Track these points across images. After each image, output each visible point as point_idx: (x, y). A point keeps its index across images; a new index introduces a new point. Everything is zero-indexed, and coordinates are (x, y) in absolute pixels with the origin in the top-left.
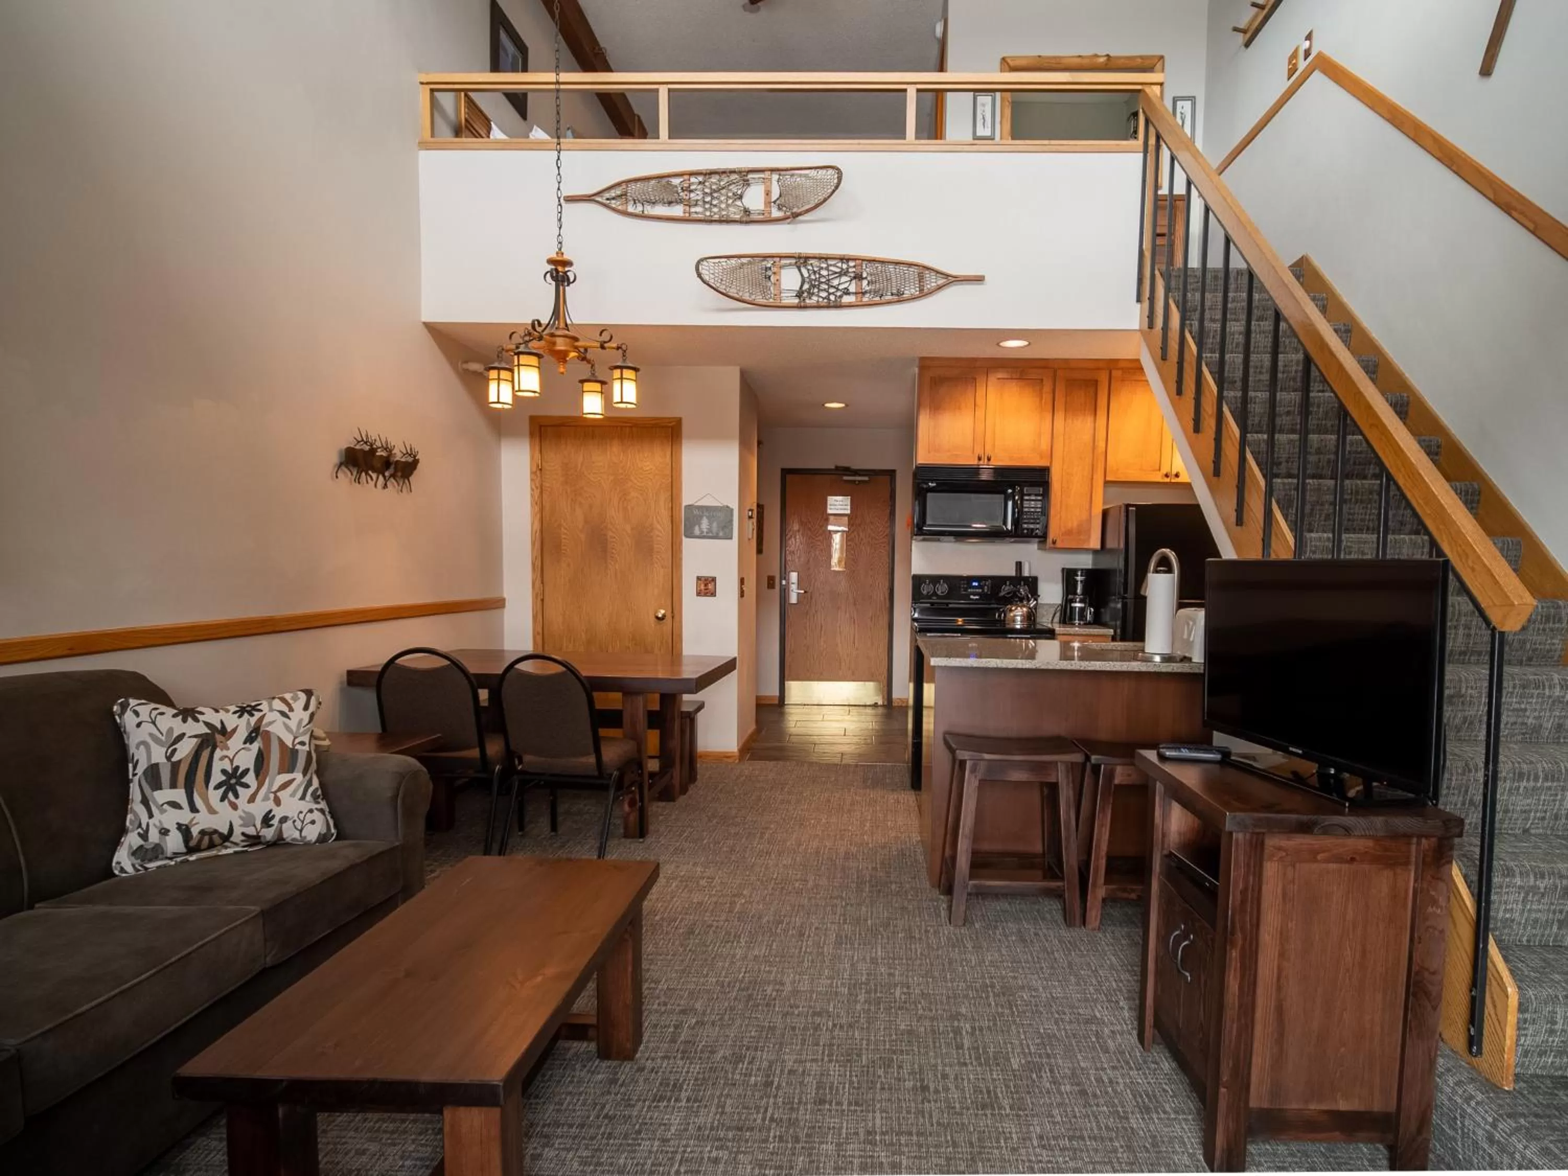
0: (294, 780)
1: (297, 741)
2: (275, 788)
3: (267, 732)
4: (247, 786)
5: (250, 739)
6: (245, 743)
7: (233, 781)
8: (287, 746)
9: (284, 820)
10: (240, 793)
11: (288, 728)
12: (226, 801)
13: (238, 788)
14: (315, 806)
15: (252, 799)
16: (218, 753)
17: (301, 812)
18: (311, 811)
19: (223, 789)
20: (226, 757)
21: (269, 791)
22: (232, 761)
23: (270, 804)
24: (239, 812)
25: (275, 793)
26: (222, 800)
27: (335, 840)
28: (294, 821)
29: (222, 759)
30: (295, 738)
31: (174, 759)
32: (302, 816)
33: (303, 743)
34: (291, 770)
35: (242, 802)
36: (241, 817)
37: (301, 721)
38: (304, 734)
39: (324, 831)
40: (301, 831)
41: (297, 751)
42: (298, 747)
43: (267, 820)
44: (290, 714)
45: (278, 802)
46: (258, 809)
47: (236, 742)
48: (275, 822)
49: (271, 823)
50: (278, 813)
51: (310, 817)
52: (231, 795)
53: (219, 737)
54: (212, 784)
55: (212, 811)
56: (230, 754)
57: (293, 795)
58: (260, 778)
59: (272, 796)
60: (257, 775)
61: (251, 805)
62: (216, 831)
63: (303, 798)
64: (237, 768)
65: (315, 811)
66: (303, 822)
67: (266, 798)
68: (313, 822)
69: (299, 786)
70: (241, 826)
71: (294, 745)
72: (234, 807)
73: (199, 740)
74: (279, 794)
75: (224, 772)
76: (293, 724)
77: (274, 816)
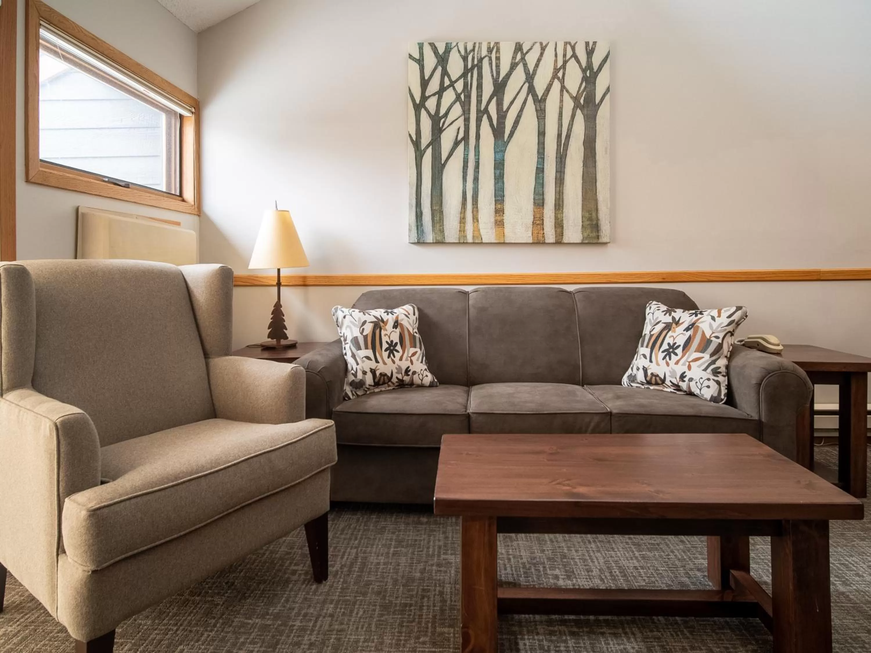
0: (703, 357)
1: (714, 335)
2: (690, 360)
3: (698, 327)
4: (676, 354)
5: (687, 329)
6: (684, 331)
7: (671, 350)
8: (706, 337)
9: (691, 380)
10: (672, 357)
11: (711, 326)
12: (665, 360)
13: (672, 354)
14: (712, 377)
15: (677, 363)
16: (670, 334)
17: (702, 378)
18: (709, 379)
19: (666, 353)
20: (673, 336)
21: (687, 361)
22: (674, 339)
23: (685, 369)
24: (670, 368)
25: (689, 362)
26: (663, 359)
27: (724, 403)
28: (696, 382)
29: (670, 337)
30: (713, 333)
31: (652, 333)
32: (701, 381)
33: (717, 337)
34: (703, 351)
35: (672, 363)
36: (670, 371)
37: (722, 323)
38: (721, 331)
39: (716, 395)
40: (700, 390)
41: (711, 341)
42: (713, 339)
43: (682, 377)
44: (717, 319)
45: (689, 368)
46: (680, 369)
47: (680, 329)
48: (686, 379)
49: (684, 379)
50: (689, 375)
51: (706, 383)
52: (667, 358)
53: (674, 325)
54: (662, 349)
55: (658, 364)
56: (675, 335)
57: (699, 366)
58: (684, 352)
59: (687, 363)
60: (683, 350)
61: (676, 365)
62: (658, 376)
63: (705, 370)
64: (675, 343)
65: (712, 380)
66: (702, 385)
67: (684, 364)
68: (708, 387)
69: (705, 362)
70: (669, 376)
71: (710, 337)
72: (668, 364)
73: (665, 325)
74: (691, 363)
75: (669, 344)
76: (715, 325)
77: (686, 376)
